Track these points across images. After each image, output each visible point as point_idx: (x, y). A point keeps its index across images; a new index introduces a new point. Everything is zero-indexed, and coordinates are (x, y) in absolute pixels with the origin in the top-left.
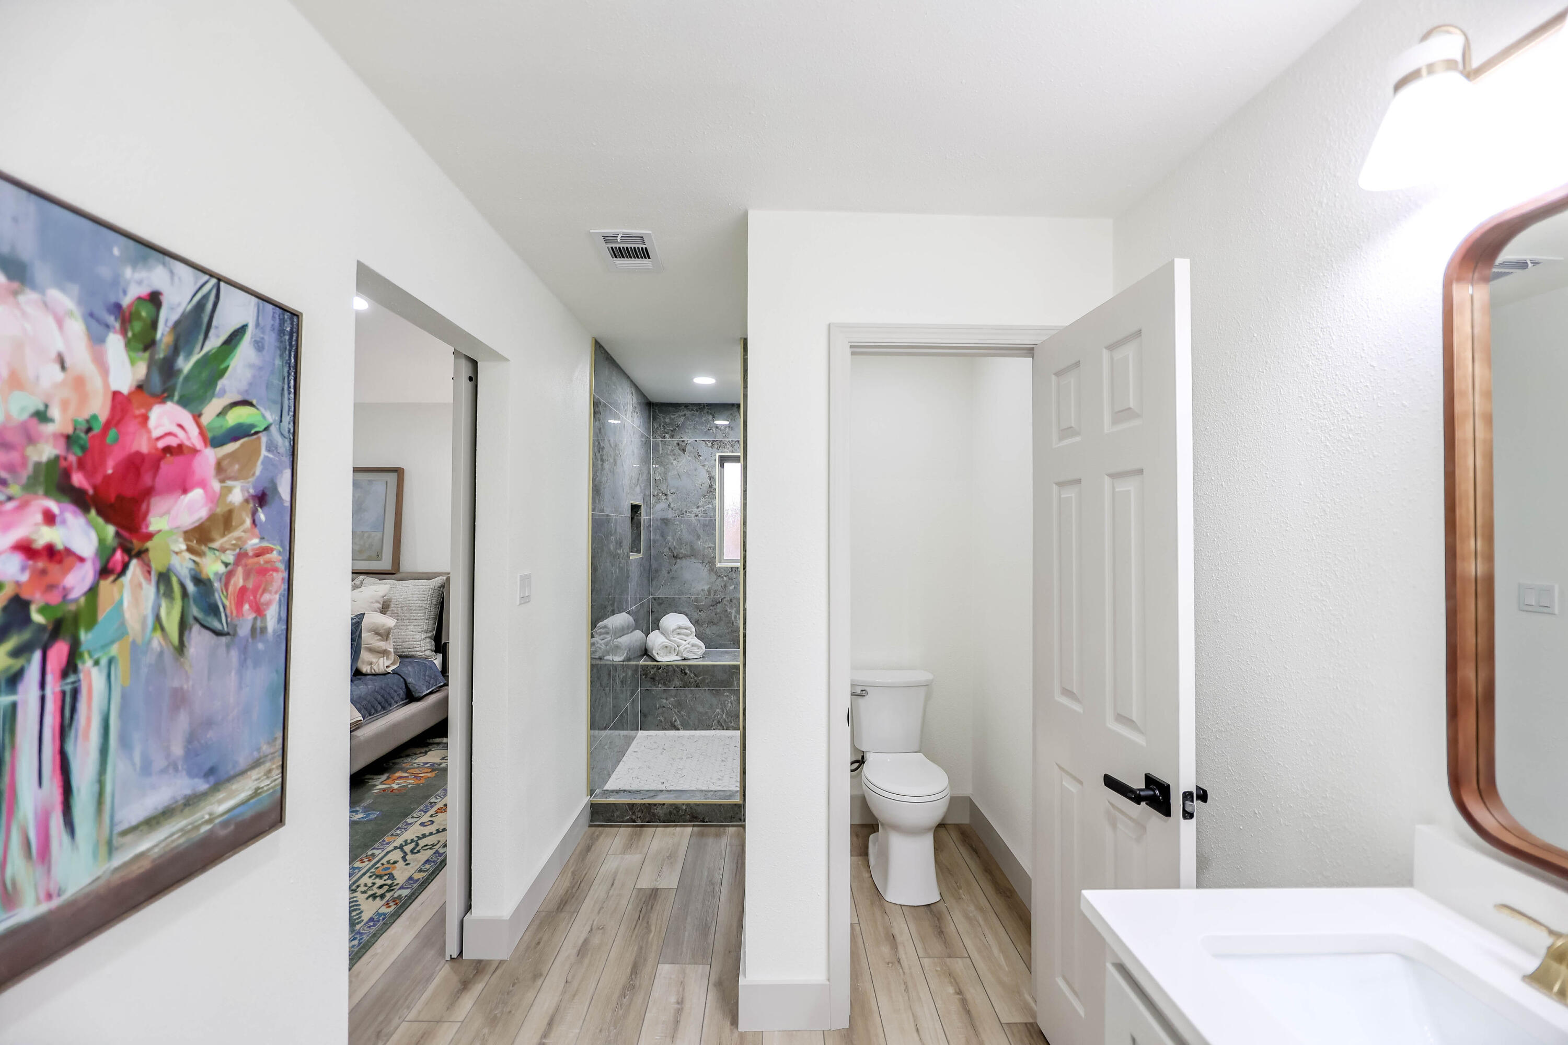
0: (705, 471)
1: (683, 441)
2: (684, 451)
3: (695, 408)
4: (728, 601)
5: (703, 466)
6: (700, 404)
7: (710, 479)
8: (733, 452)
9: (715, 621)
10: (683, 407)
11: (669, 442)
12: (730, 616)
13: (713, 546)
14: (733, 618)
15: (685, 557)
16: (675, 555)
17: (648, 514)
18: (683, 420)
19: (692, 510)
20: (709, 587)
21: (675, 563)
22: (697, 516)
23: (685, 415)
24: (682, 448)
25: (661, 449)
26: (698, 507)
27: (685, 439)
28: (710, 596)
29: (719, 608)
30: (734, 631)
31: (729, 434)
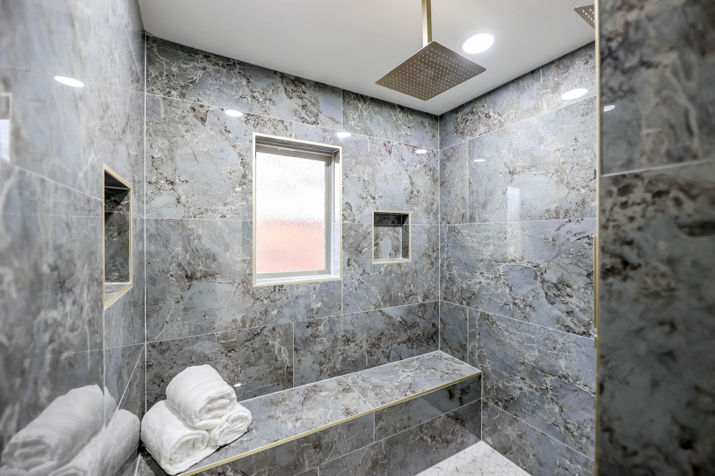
0: (236, 156)
1: (201, 106)
2: (203, 120)
3: (221, 63)
4: (269, 331)
5: (234, 146)
6: (228, 59)
7: (244, 167)
8: (275, 134)
9: (253, 360)
10: (201, 56)
11: (177, 103)
12: (272, 349)
13: (249, 258)
14: (276, 352)
15: (205, 277)
16: (189, 274)
17: (140, 211)
18: (201, 74)
19: (217, 208)
20: (243, 314)
21: (190, 286)
22: (224, 217)
23: (204, 68)
24: (200, 115)
25: (162, 111)
26: (225, 204)
27: (204, 102)
28: (245, 327)
29: (257, 343)
30: (278, 369)
31: (270, 109)
